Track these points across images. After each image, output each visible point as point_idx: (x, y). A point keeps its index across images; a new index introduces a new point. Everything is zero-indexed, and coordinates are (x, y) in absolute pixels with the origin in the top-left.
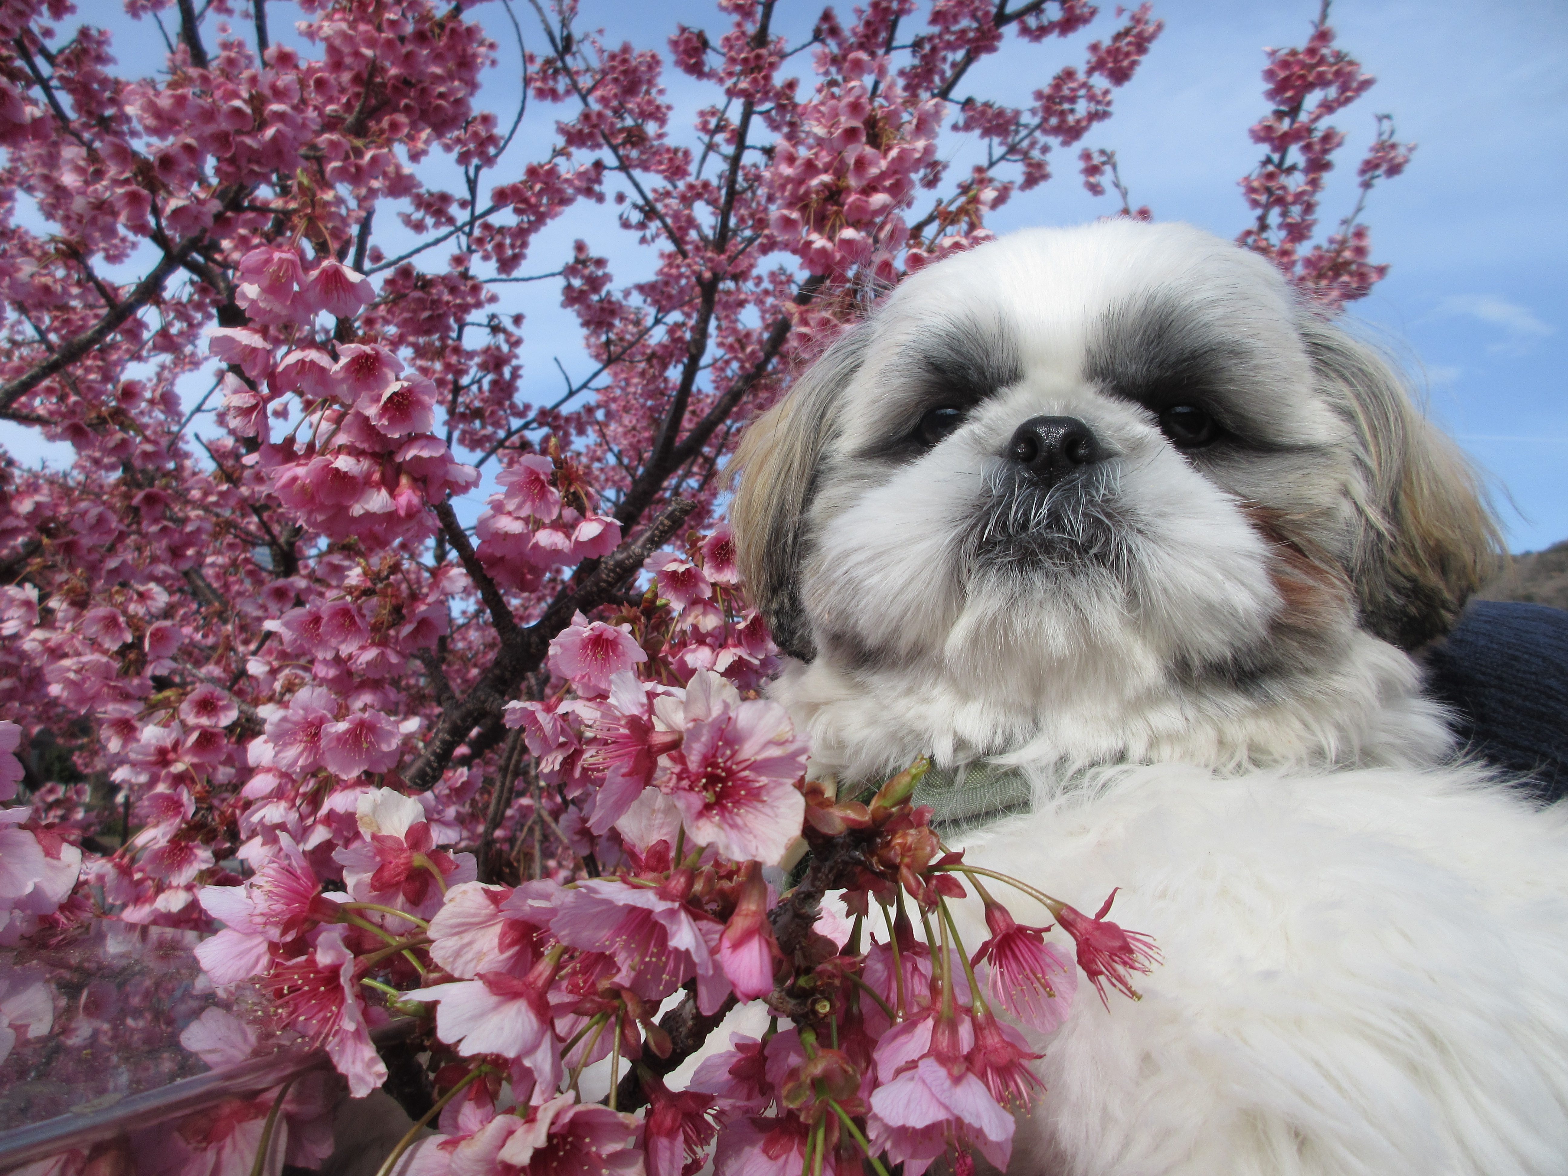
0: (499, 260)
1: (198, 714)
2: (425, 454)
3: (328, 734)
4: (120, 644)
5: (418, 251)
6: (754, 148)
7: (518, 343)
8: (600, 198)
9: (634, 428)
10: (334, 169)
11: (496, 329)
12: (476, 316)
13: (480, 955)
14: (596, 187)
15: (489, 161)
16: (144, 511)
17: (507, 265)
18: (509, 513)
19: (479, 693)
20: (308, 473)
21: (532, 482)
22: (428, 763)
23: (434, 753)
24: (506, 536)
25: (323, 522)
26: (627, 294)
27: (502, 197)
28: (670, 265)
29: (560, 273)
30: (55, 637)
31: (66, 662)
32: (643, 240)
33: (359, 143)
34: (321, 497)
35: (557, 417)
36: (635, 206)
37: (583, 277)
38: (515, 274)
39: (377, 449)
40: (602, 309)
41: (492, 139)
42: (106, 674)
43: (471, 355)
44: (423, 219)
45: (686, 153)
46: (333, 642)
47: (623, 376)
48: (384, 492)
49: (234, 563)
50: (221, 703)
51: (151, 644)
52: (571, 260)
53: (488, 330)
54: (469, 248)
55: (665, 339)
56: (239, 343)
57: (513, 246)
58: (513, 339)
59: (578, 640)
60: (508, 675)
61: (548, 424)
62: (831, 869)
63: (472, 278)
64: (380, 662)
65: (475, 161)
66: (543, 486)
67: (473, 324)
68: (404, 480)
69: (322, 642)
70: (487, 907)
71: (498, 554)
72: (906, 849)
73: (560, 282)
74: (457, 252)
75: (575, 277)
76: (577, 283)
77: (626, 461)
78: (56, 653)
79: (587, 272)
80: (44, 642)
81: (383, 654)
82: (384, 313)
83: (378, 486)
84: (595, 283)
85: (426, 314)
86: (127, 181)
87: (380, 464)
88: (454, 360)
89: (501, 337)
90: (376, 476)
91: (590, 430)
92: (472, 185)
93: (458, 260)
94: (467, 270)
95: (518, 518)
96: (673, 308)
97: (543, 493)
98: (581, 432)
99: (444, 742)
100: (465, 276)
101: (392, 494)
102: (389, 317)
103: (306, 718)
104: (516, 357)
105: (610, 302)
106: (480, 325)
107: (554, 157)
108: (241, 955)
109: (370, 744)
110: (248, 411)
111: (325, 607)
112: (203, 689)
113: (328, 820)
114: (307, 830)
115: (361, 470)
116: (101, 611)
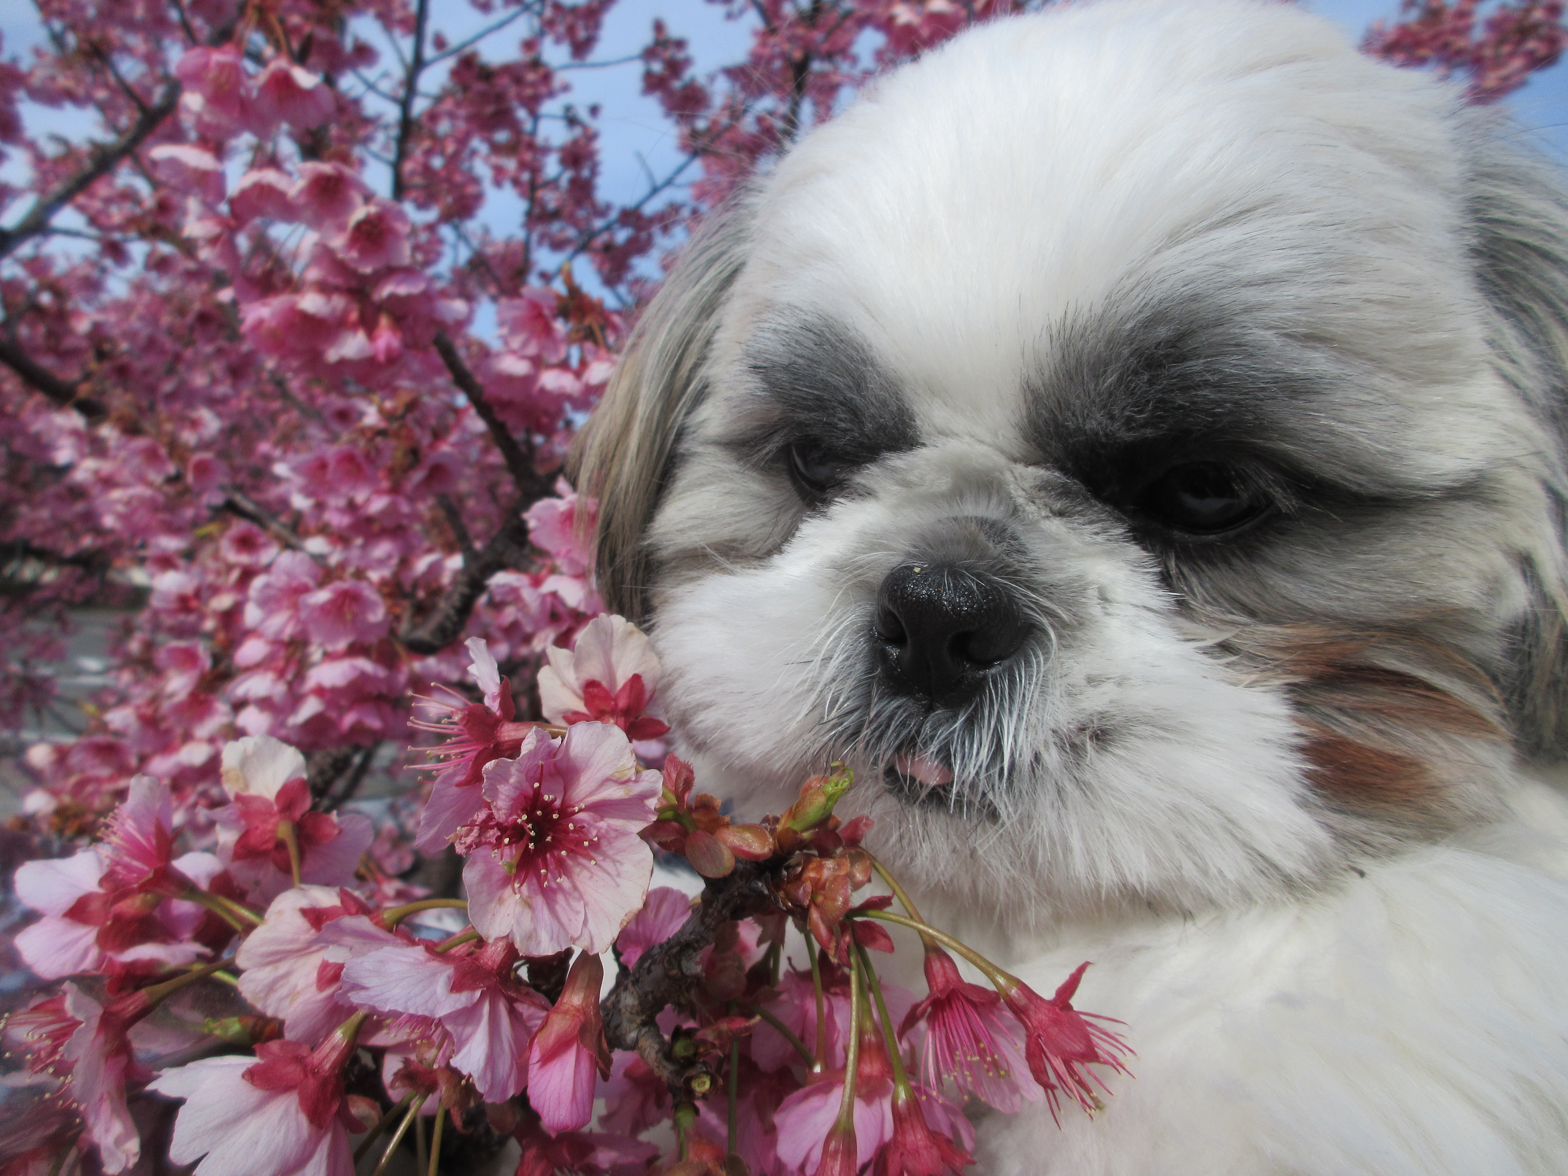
0: (571, 44)
1: (238, 552)
2: (403, 290)
3: (307, 605)
4: (165, 475)
5: (485, 34)
7: (595, 136)
11: (572, 120)
12: (551, 107)
13: (293, 995)
17: (580, 48)
18: (514, 352)
19: (497, 545)
20: (273, 314)
21: (535, 318)
22: (448, 617)
23: (454, 607)
24: (513, 378)
25: (297, 368)
26: (712, 78)
28: (761, 45)
29: (637, 58)
30: (106, 467)
31: (117, 494)
32: (730, 16)
34: (292, 341)
35: (639, 217)
37: (663, 61)
38: (590, 59)
39: (353, 283)
40: (686, 96)
42: (153, 506)
43: (547, 150)
46: (345, 489)
48: (361, 334)
50: (259, 542)
51: (193, 475)
52: (649, 41)
53: (565, 123)
54: (540, 30)
55: (754, 128)
57: (585, 28)
58: (590, 132)
61: (632, 225)
62: (726, 904)
63: (544, 65)
64: (391, 511)
66: (547, 322)
67: (548, 116)
68: (384, 321)
69: (332, 490)
70: (307, 931)
71: (506, 397)
72: (818, 886)
73: (637, 69)
74: (526, 34)
75: (655, 61)
76: (657, 67)
78: (108, 482)
79: (667, 55)
80: (96, 473)
81: (393, 503)
82: (450, 110)
83: (355, 327)
84: (675, 67)
85: (490, 108)
87: (357, 302)
88: (528, 156)
89: (578, 129)
90: (354, 316)
91: (676, 230)
93: (529, 45)
94: (538, 56)
95: (523, 357)
96: (763, 94)
97: (548, 330)
99: (462, 596)
100: (536, 64)
101: (370, 336)
102: (456, 113)
103: (289, 585)
104: (594, 152)
105: (694, 88)
106: (555, 117)
108: (66, 947)
109: (355, 616)
110: (213, 241)
111: (331, 452)
112: (239, 526)
113: (320, 691)
114: (295, 699)
115: (333, 311)
116: (141, 443)
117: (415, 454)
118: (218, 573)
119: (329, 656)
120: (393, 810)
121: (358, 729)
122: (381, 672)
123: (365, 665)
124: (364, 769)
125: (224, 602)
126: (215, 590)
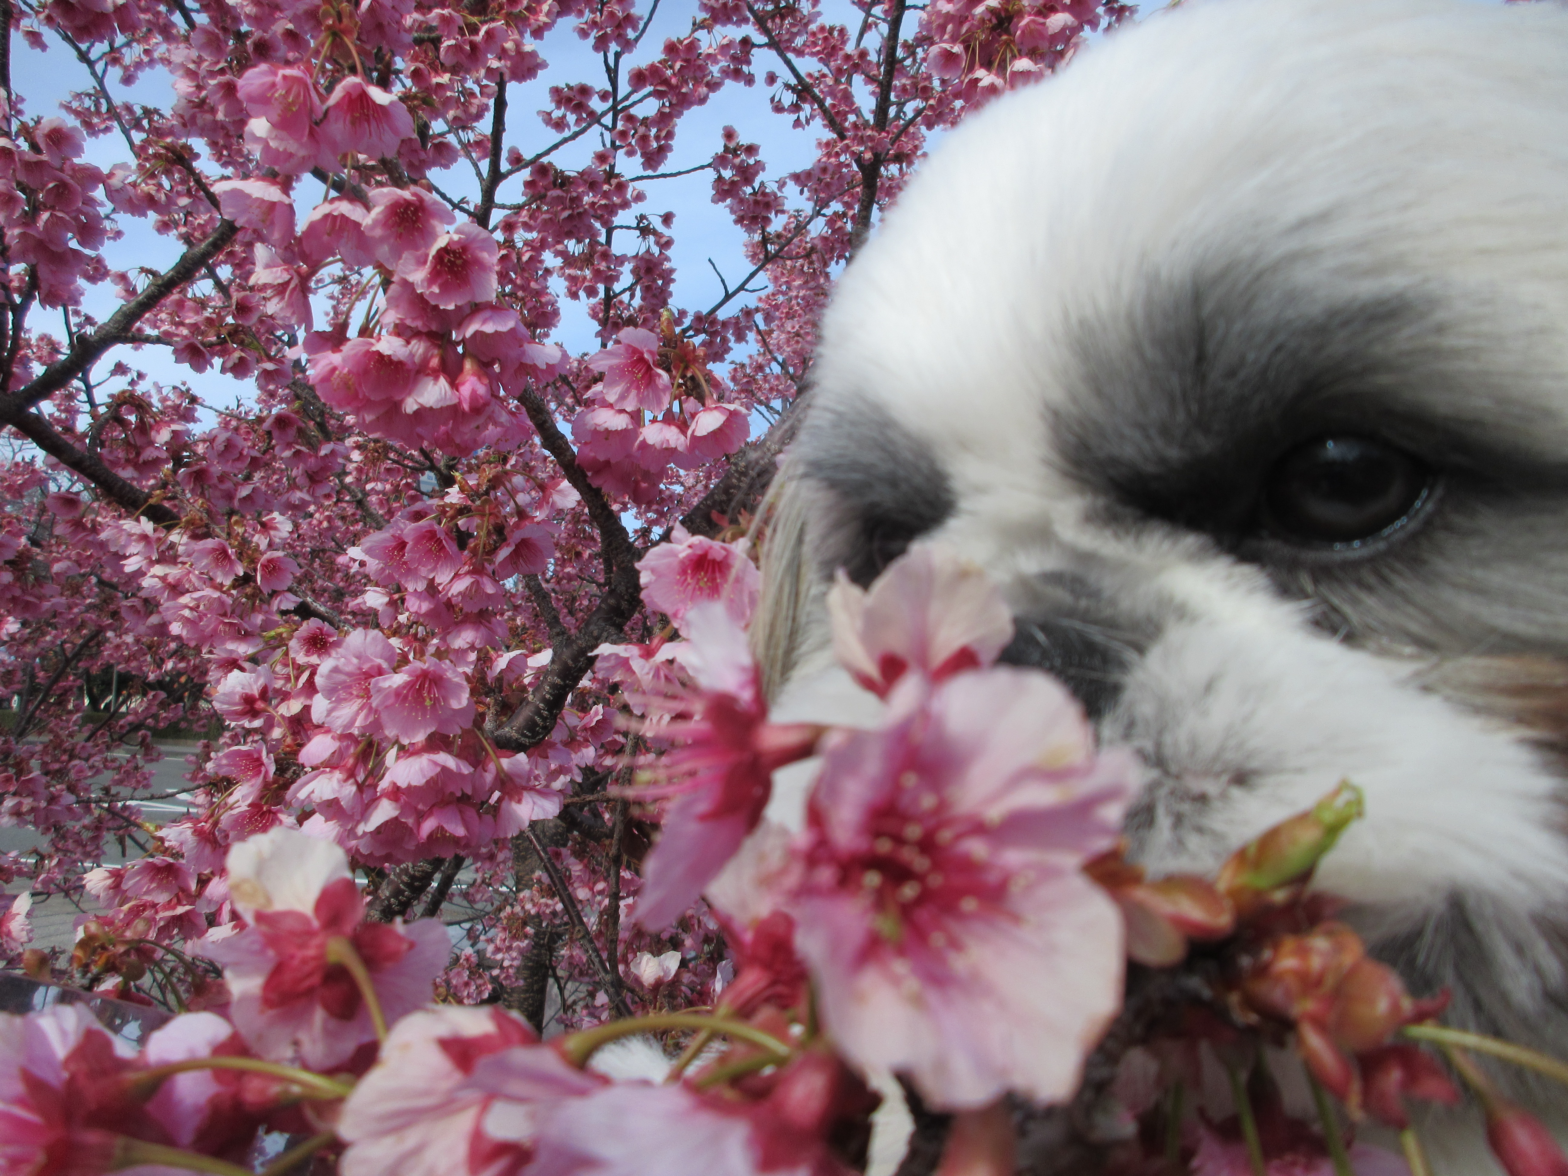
0: (642, 155)
1: (308, 653)
2: (489, 328)
3: (380, 690)
4: (233, 577)
5: (556, 147)
6: (915, 7)
7: (668, 244)
8: (750, 80)
9: (797, 334)
10: (449, 46)
11: (645, 231)
12: (623, 217)
14: (745, 68)
15: (628, 45)
16: (275, 433)
17: (653, 159)
18: (611, 406)
19: (592, 627)
20: (344, 360)
21: (634, 364)
23: (544, 700)
24: (608, 434)
25: (371, 422)
26: (782, 184)
27: (639, 78)
28: (829, 155)
29: (709, 165)
30: (173, 572)
31: (185, 600)
32: (797, 123)
33: (475, 19)
34: (365, 391)
35: (714, 322)
36: (788, 86)
37: (734, 167)
38: (661, 170)
39: (434, 328)
40: (756, 202)
41: (629, 20)
42: (221, 610)
43: (621, 260)
44: (564, 116)
45: (842, 31)
46: (423, 571)
47: (784, 279)
48: (442, 381)
49: (396, 490)
50: (331, 640)
51: (262, 576)
52: (720, 150)
53: (638, 233)
54: (613, 143)
55: (827, 231)
56: (248, 196)
57: (657, 138)
58: (664, 240)
59: (675, 563)
60: (624, 605)
61: (705, 331)
63: (618, 176)
64: (472, 591)
65: (614, 47)
66: (649, 368)
67: (621, 227)
68: (469, 365)
69: (411, 571)
71: (602, 458)
73: (710, 175)
74: (600, 148)
75: (725, 168)
76: (727, 174)
77: (791, 370)
78: (176, 589)
79: (737, 161)
80: (164, 578)
81: (476, 583)
82: (526, 219)
83: (435, 374)
84: (747, 174)
85: (566, 214)
86: (222, 71)
87: (439, 347)
88: (603, 266)
89: (652, 238)
90: (435, 362)
91: (751, 336)
92: (612, 74)
93: (601, 158)
94: (612, 167)
95: (622, 411)
96: (832, 198)
97: (649, 378)
98: (740, 337)
99: (553, 686)
100: (611, 175)
101: (454, 385)
102: (532, 223)
103: (360, 669)
104: (668, 259)
105: (764, 194)
106: (628, 228)
107: (693, 31)
109: (435, 700)
110: (281, 289)
111: (408, 529)
112: (310, 625)
113: (395, 793)
114: (366, 807)
115: (412, 355)
116: (209, 543)
117: (500, 531)
118: (288, 679)
119: (405, 752)
120: (472, 937)
121: (438, 837)
122: (466, 769)
123: (447, 760)
124: (443, 892)
125: (294, 707)
126: (285, 696)
